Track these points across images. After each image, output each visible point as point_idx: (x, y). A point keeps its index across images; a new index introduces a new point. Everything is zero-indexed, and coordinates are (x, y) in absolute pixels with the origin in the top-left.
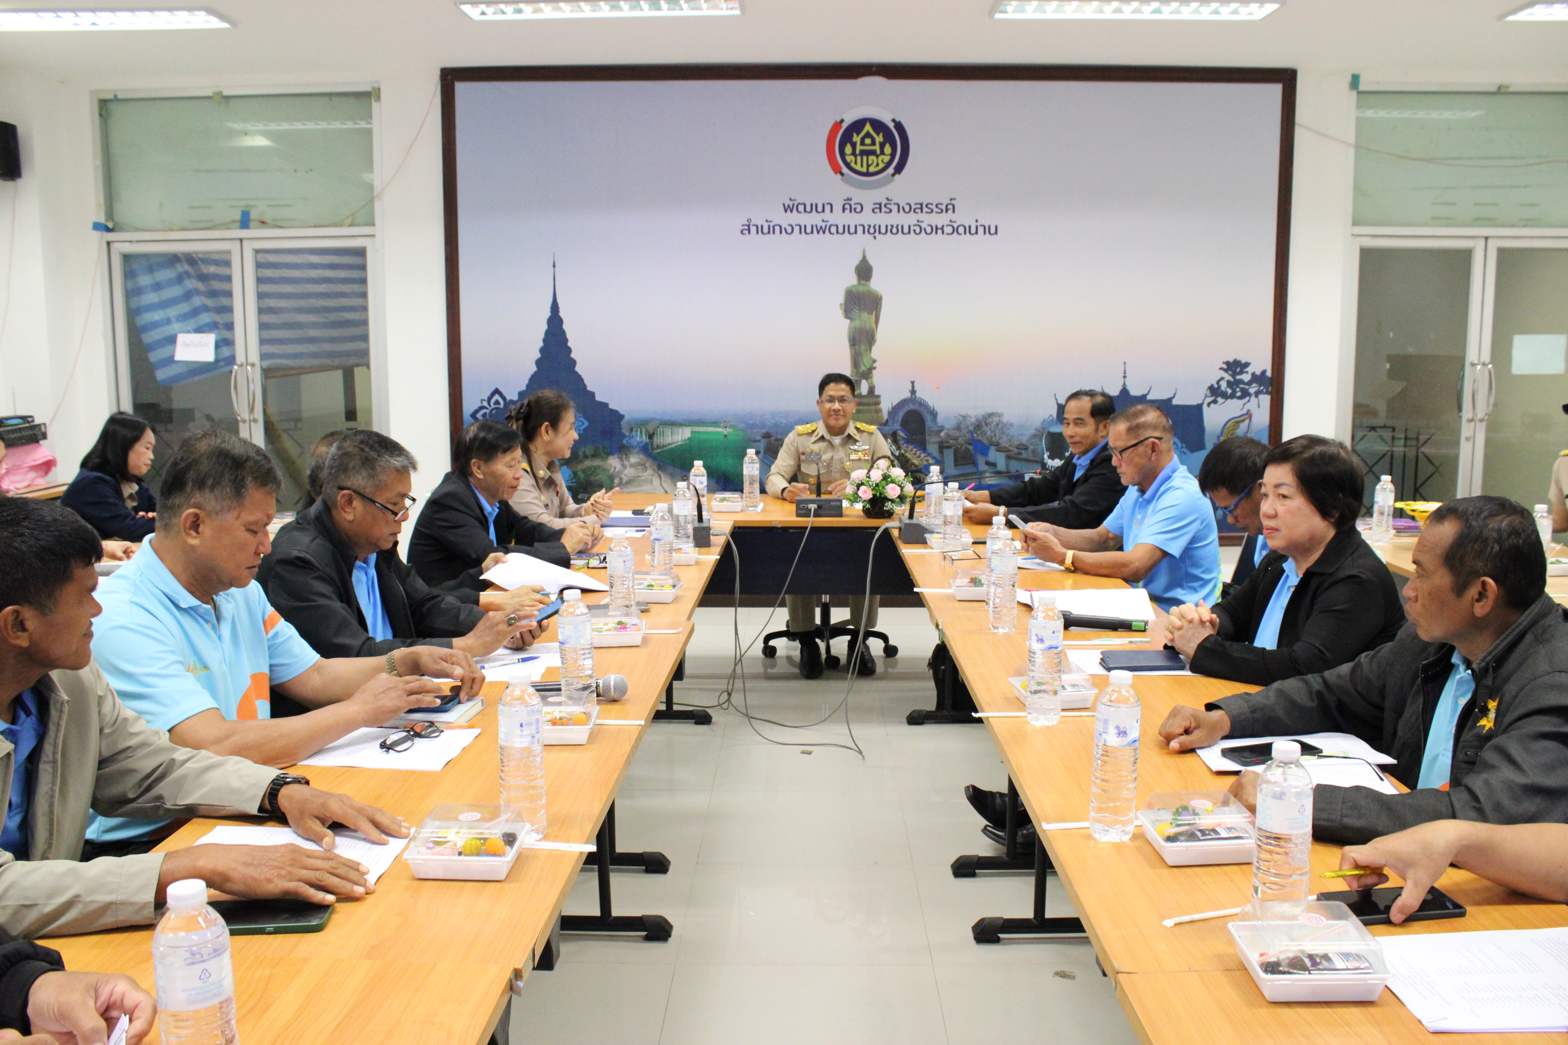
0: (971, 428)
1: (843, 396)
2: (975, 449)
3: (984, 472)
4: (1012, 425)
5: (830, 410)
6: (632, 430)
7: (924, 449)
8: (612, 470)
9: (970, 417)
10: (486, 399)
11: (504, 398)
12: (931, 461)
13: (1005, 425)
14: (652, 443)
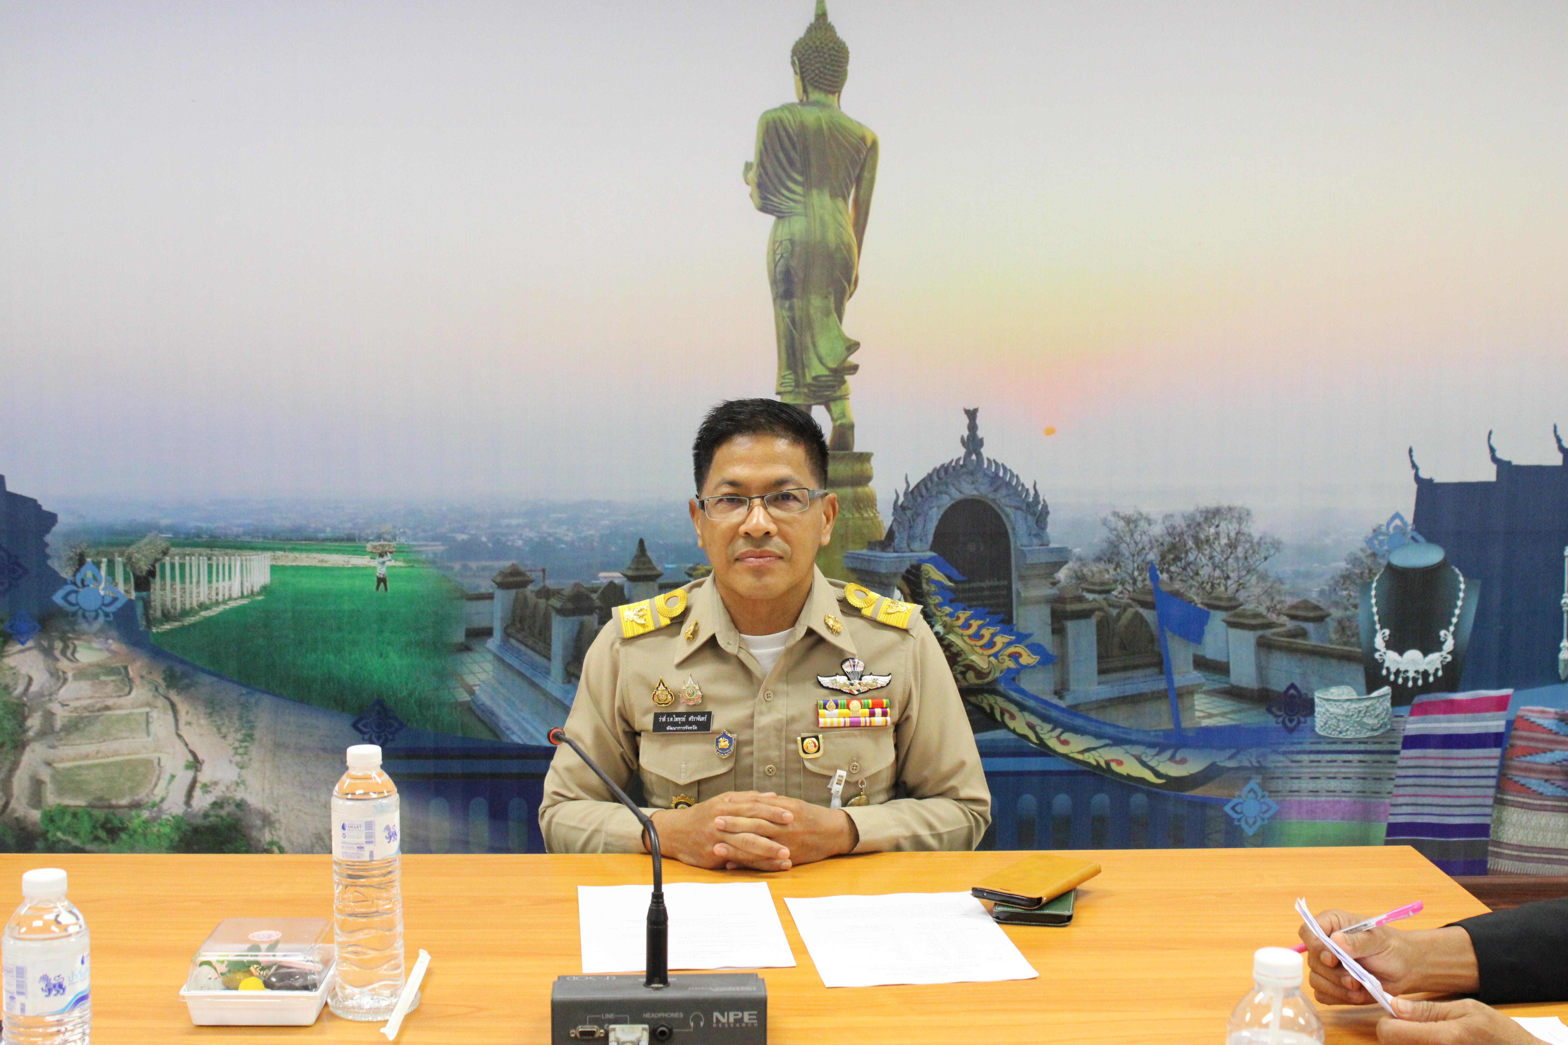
0: (1152, 556)
1: (781, 482)
2: (1163, 620)
3: (1190, 692)
4: (1277, 545)
5: (733, 534)
6: (81, 561)
7: (1006, 622)
8: (20, 689)
9: (1150, 522)
12: (1027, 659)
13: (1255, 546)
14: (147, 604)
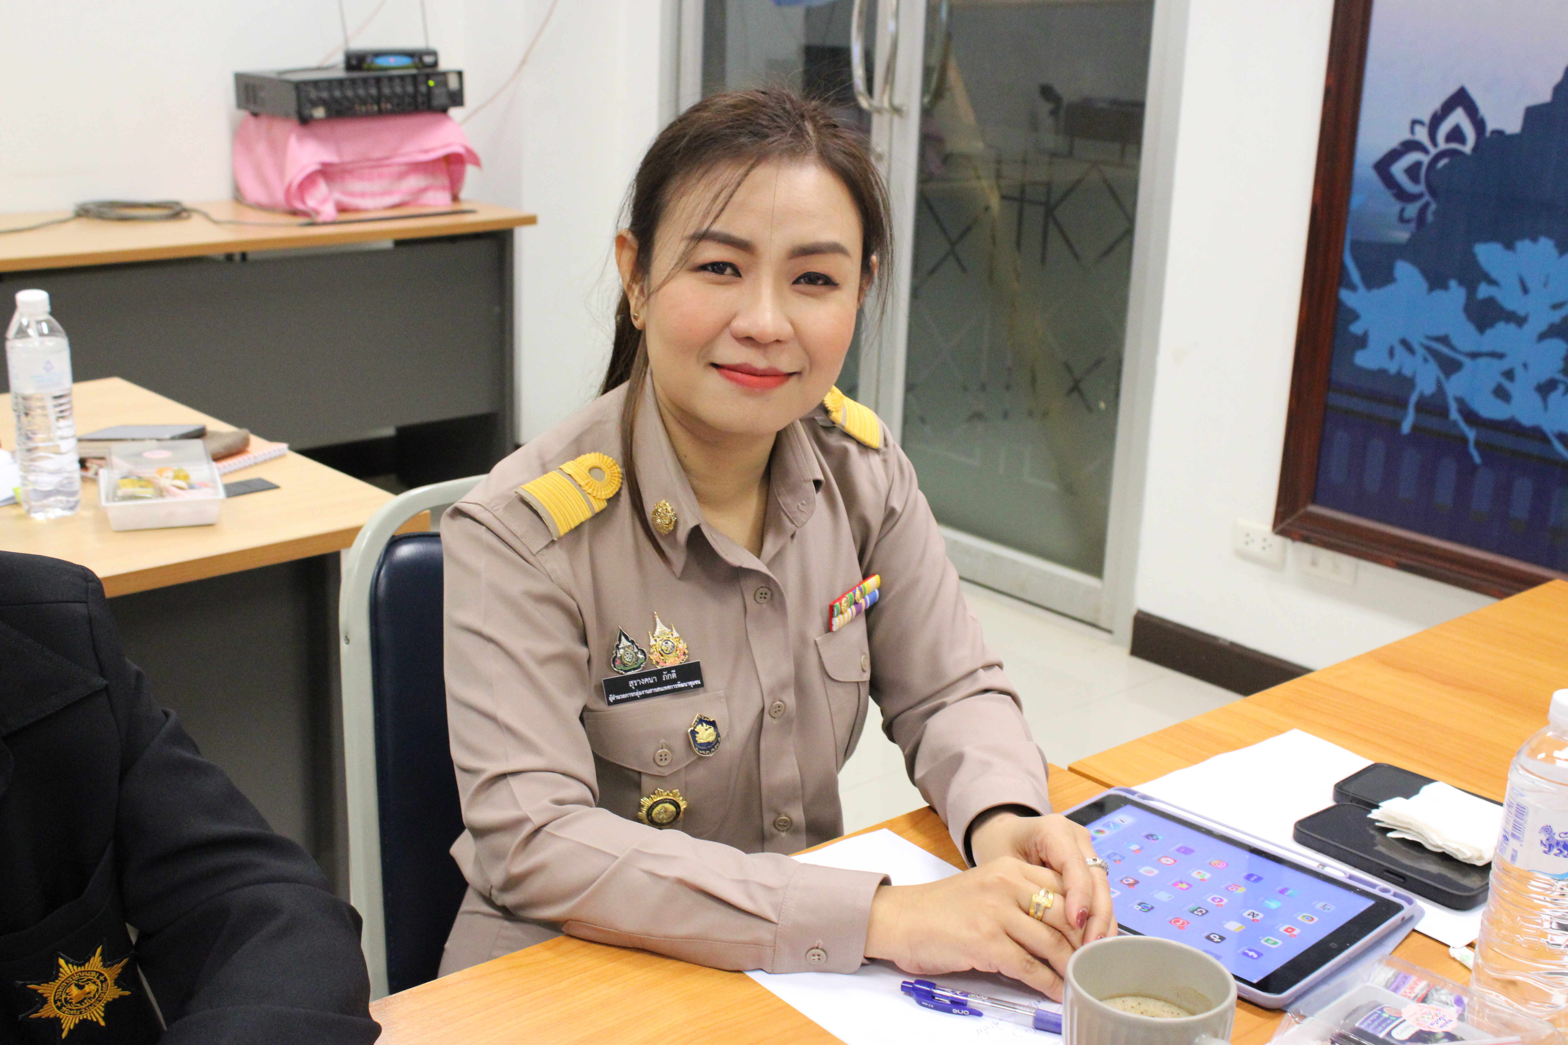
10: (1426, 118)
11: (1479, 124)
